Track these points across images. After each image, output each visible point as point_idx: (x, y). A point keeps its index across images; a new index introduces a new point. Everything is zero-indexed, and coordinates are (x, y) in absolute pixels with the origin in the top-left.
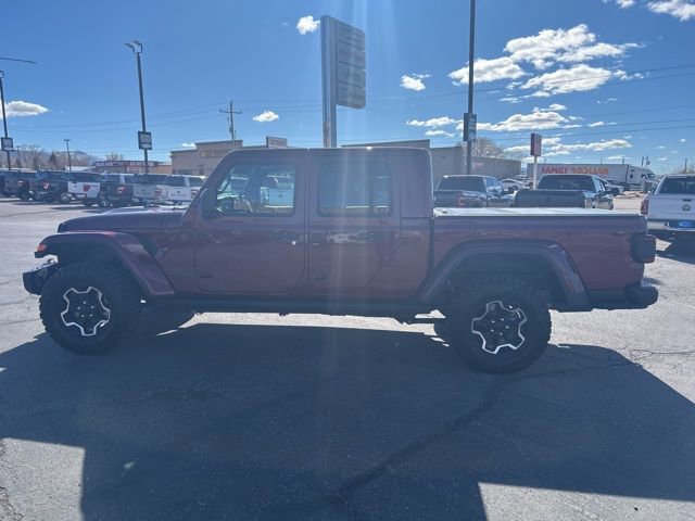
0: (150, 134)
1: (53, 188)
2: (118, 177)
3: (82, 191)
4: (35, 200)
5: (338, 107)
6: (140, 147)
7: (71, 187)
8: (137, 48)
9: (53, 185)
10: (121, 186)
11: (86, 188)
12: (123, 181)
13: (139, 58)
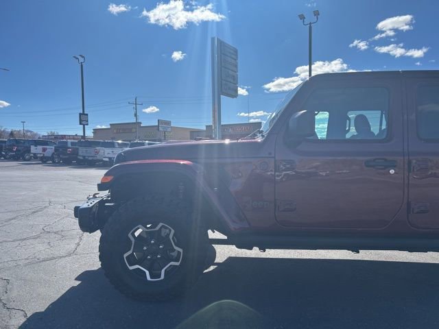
0: (87, 115)
1: (19, 151)
2: (67, 142)
3: (41, 152)
4: (5, 158)
5: (222, 96)
6: (80, 124)
7: (33, 149)
8: (81, 60)
9: (20, 148)
10: (69, 148)
11: (44, 150)
12: (69, 145)
13: (82, 66)
